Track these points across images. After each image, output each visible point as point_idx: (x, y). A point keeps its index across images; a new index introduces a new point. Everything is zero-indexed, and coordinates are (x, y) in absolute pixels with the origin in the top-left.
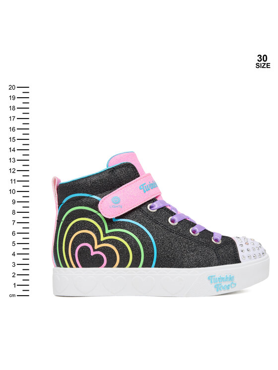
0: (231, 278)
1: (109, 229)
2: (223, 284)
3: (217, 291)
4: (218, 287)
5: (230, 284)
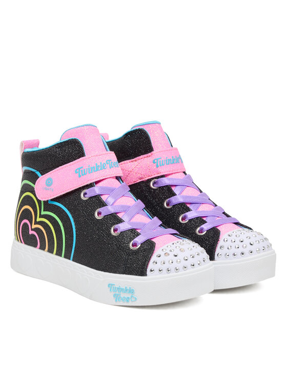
0: (131, 291)
1: (44, 211)
2: (123, 295)
3: (116, 301)
4: (117, 297)
5: (130, 297)
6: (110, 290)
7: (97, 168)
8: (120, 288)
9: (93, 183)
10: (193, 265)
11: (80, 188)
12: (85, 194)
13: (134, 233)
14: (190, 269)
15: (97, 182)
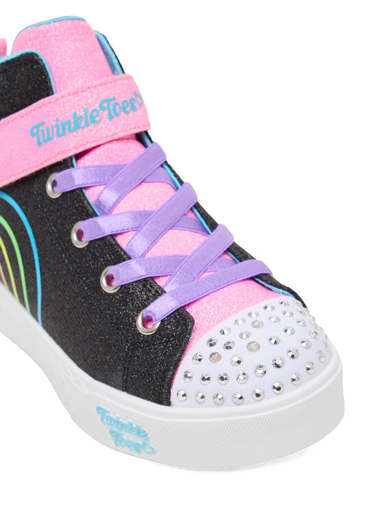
0: (141, 433)
3: (116, 443)
4: (117, 437)
5: (140, 443)
6: (102, 420)
7: (76, 124)
8: (118, 422)
9: (71, 158)
10: (279, 389)
11: (44, 169)
12: (54, 184)
13: (148, 288)
14: (272, 399)
15: (79, 156)
